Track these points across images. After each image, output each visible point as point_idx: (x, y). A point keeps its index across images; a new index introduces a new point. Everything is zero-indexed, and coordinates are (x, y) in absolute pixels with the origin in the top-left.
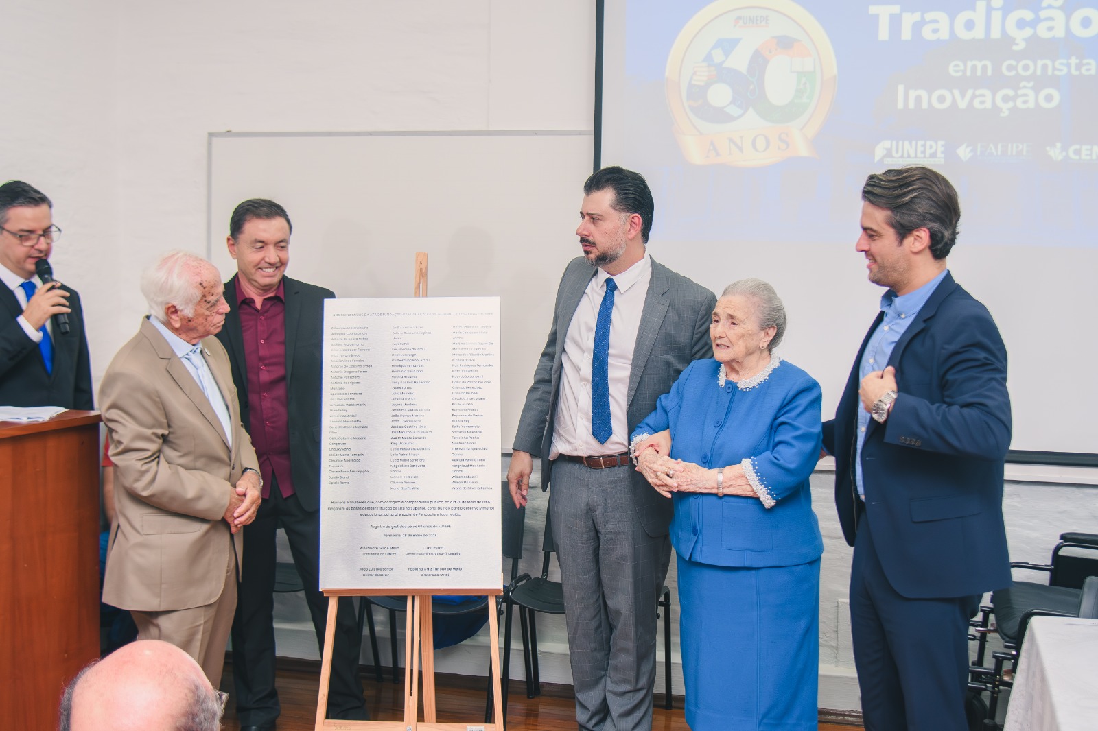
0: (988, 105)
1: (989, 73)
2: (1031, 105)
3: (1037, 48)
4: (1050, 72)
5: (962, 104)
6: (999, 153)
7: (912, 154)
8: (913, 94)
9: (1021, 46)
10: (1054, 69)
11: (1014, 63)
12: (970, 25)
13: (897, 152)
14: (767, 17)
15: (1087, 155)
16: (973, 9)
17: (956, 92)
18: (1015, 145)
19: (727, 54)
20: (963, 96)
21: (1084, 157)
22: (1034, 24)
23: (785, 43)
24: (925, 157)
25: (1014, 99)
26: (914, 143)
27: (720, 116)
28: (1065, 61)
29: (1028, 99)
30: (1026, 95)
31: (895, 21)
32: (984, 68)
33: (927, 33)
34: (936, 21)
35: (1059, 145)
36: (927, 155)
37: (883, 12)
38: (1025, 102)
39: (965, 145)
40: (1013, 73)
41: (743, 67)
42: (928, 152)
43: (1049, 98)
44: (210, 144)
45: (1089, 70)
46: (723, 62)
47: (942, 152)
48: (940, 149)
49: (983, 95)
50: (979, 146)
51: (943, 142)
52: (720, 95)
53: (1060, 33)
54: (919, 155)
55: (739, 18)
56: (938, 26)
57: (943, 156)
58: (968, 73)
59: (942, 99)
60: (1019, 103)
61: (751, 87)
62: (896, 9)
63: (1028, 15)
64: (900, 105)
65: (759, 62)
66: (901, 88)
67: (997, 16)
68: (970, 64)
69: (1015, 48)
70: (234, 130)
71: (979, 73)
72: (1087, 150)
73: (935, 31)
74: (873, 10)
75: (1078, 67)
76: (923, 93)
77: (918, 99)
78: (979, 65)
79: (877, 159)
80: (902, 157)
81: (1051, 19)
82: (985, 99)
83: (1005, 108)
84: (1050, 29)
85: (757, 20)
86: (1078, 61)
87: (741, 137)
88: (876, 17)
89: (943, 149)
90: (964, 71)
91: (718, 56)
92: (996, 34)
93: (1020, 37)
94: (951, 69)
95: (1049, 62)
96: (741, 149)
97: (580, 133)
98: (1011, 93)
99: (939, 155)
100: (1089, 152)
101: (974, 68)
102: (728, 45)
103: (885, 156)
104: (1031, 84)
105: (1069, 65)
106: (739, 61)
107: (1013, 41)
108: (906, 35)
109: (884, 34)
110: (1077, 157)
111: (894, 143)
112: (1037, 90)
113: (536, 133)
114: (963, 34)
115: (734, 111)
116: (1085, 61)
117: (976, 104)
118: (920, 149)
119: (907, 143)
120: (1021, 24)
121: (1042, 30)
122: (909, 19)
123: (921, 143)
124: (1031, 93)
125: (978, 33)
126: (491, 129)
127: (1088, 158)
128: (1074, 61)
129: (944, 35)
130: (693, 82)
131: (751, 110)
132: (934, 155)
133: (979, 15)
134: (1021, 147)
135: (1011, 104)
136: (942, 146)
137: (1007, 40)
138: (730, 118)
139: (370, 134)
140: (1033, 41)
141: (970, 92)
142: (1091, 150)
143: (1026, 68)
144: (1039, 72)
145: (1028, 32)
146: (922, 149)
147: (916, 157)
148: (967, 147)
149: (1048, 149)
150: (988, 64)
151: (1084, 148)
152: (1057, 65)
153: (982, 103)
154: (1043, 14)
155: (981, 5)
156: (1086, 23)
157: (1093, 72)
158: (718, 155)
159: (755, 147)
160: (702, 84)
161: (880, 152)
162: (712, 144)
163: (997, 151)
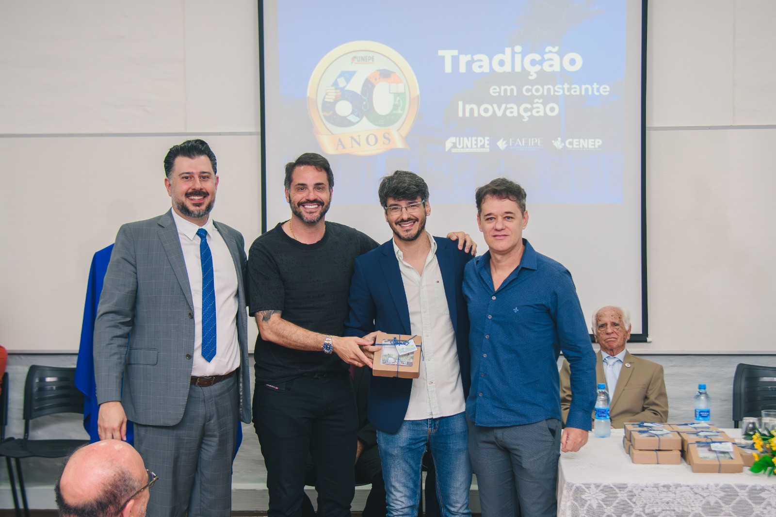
0: (515, 114)
1: (515, 94)
2: (542, 114)
3: (544, 78)
4: (552, 93)
5: (499, 114)
6: (523, 145)
7: (469, 146)
8: (468, 107)
9: (533, 76)
10: (555, 91)
11: (530, 87)
12: (502, 63)
13: (460, 144)
14: (373, 57)
15: (577, 145)
16: (504, 53)
17: (495, 106)
18: (533, 139)
19: (348, 81)
20: (499, 108)
21: (575, 146)
22: (541, 62)
23: (385, 75)
24: (477, 148)
25: (531, 110)
26: (470, 138)
27: (344, 122)
28: (561, 86)
29: (540, 110)
30: (538, 108)
31: (455, 60)
32: (512, 90)
33: (475, 68)
34: (480, 60)
35: (559, 139)
36: (479, 146)
37: (448, 55)
38: (538, 112)
40: (530, 94)
41: (358, 90)
42: (479, 144)
43: (552, 110)
45: (575, 92)
46: (345, 86)
47: (488, 144)
48: (487, 142)
49: (512, 108)
50: (511, 140)
51: (488, 138)
52: (344, 108)
53: (557, 68)
54: (474, 146)
55: (355, 57)
56: (482, 64)
57: (488, 147)
58: (502, 94)
59: (486, 110)
60: (535, 114)
61: (364, 103)
62: (455, 52)
63: (537, 57)
64: (460, 115)
65: (369, 86)
66: (460, 103)
67: (518, 57)
68: (503, 88)
69: (530, 78)
71: (509, 94)
72: (577, 142)
73: (480, 67)
74: (441, 53)
75: (569, 90)
76: (475, 107)
77: (472, 110)
78: (509, 88)
79: (447, 149)
80: (463, 148)
81: (551, 59)
82: (513, 110)
83: (526, 116)
84: (551, 66)
85: (366, 59)
86: (568, 86)
87: (359, 136)
88: (443, 57)
89: (488, 142)
90: (500, 93)
91: (342, 82)
92: (518, 69)
93: (533, 70)
94: (491, 91)
95: (551, 87)
96: (359, 144)
97: (251, 134)
98: (529, 106)
99: (486, 146)
100: (578, 143)
101: (506, 90)
102: (348, 76)
103: (451, 148)
104: (541, 101)
105: (563, 89)
106: (356, 86)
107: (528, 73)
108: (463, 69)
109: (448, 69)
110: (571, 147)
111: (458, 139)
112: (545, 104)
113: (220, 134)
114: (498, 69)
115: (353, 118)
116: (573, 86)
117: (508, 113)
118: (474, 142)
119: (465, 139)
120: (533, 63)
121: (546, 67)
122: (464, 59)
123: (474, 138)
124: (541, 106)
125: (507, 68)
126: (188, 131)
127: (578, 147)
128: (566, 86)
129: (486, 69)
130: (326, 100)
131: (365, 118)
132: (483, 146)
133: (507, 56)
134: (536, 140)
135: (529, 114)
136: (488, 140)
137: (525, 73)
138: (351, 124)
139: (102, 135)
140: (542, 73)
141: (504, 106)
142: (579, 142)
144: (545, 93)
145: (538, 68)
146: (476, 142)
147: (472, 148)
148: (503, 141)
149: (553, 141)
150: (515, 88)
151: (575, 140)
152: (556, 89)
153: (512, 112)
154: (546, 56)
155: (508, 50)
156: (573, 62)
157: (578, 93)
158: (344, 148)
159: (368, 143)
160: (332, 101)
161: (448, 144)
162: (340, 140)
163: (522, 143)
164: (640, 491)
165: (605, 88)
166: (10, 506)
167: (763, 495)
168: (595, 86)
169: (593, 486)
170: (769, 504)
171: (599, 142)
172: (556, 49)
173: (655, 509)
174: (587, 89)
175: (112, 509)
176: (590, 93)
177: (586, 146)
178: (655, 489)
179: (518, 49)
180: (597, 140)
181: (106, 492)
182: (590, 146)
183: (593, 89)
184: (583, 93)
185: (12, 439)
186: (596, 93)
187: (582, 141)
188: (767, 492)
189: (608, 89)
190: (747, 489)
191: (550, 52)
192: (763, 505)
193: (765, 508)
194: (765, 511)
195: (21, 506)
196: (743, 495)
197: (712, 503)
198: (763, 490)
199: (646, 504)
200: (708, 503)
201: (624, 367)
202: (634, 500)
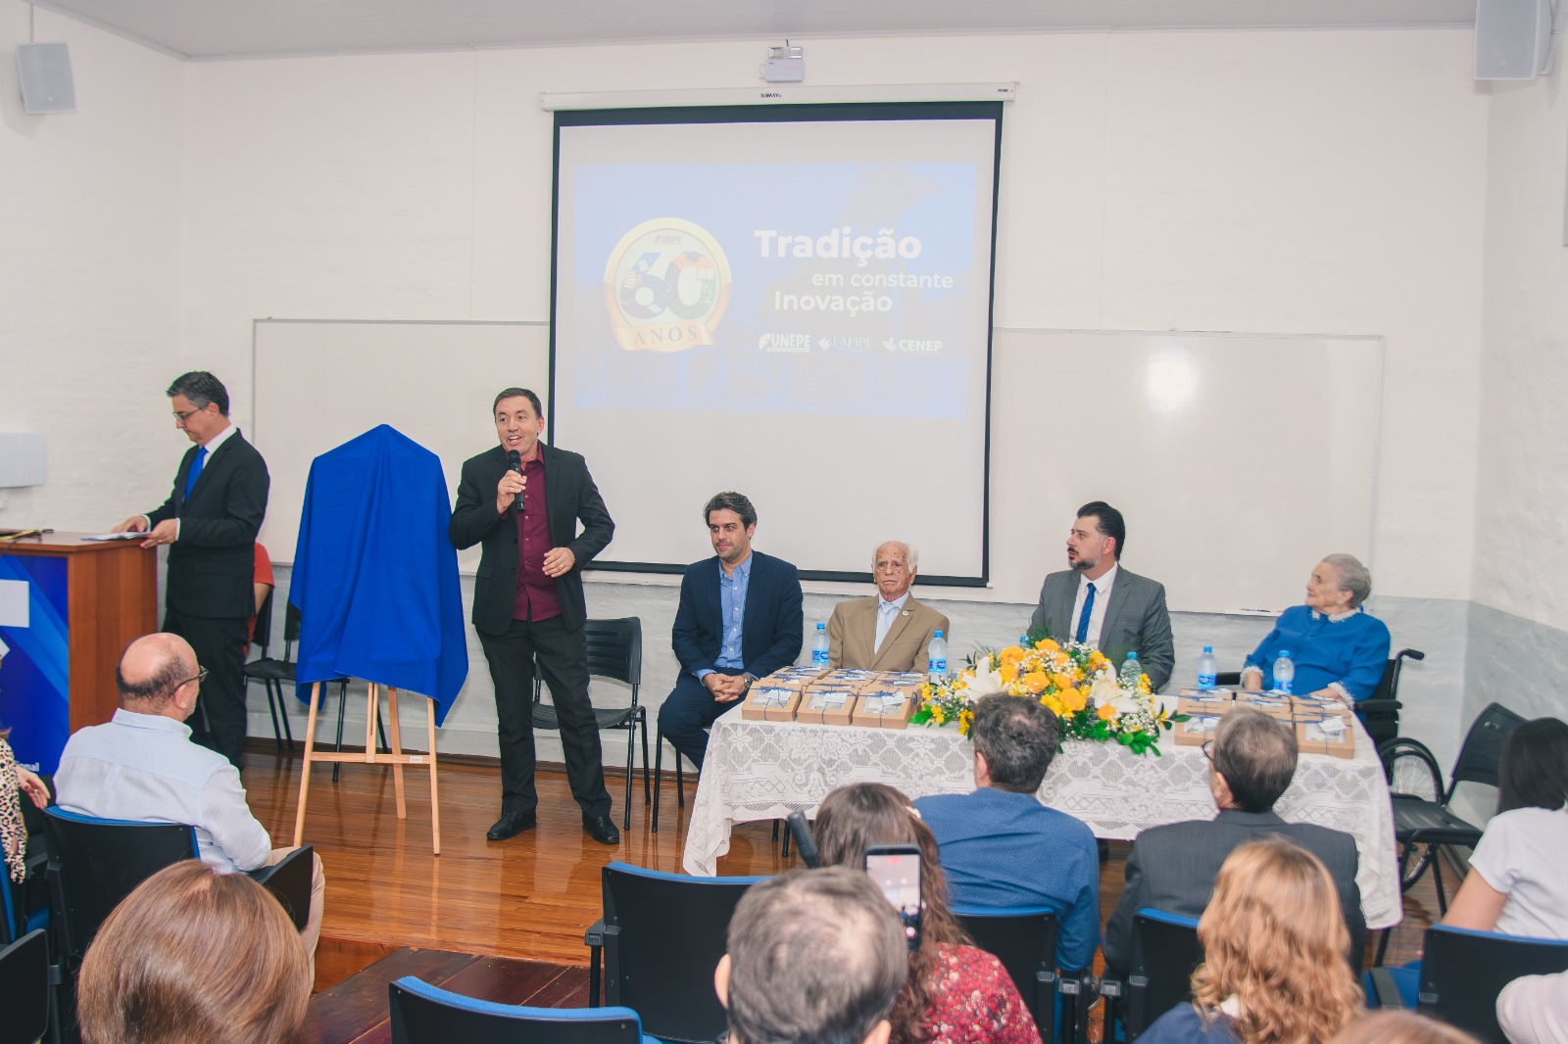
0: (841, 308)
1: (842, 284)
2: (872, 309)
3: (876, 265)
4: (885, 284)
5: (822, 307)
6: (850, 345)
7: (786, 344)
8: (786, 298)
9: (864, 264)
10: (888, 282)
11: (859, 277)
12: (827, 247)
13: (775, 343)
14: (680, 236)
15: (913, 347)
16: (830, 235)
17: (818, 297)
18: (860, 339)
19: (650, 264)
20: (823, 300)
21: (910, 349)
22: (873, 247)
23: (693, 258)
24: (796, 347)
25: (859, 303)
26: (788, 336)
27: (644, 313)
28: (894, 276)
29: (870, 304)
30: (868, 301)
31: (774, 242)
32: (838, 279)
33: (796, 252)
34: (803, 243)
35: (892, 339)
36: (798, 345)
37: (765, 235)
38: (867, 306)
39: (824, 339)
40: (858, 284)
41: (662, 276)
42: (798, 343)
43: (884, 304)
44: (254, 328)
45: (912, 283)
46: (647, 271)
47: (808, 343)
48: (807, 341)
49: (838, 301)
50: (835, 338)
51: (809, 336)
52: (644, 297)
53: (891, 255)
54: (792, 345)
55: (658, 237)
56: (805, 247)
57: (809, 346)
58: (827, 283)
59: (807, 303)
60: (864, 308)
61: (668, 291)
62: (773, 233)
63: (869, 241)
64: (778, 307)
65: (674, 272)
66: (778, 294)
67: (846, 240)
68: (827, 276)
69: (859, 265)
70: (274, 317)
71: (834, 284)
72: (912, 343)
73: (802, 251)
74: (757, 233)
75: (905, 281)
76: (794, 298)
77: (791, 302)
78: (834, 277)
79: (761, 348)
80: (779, 347)
81: (885, 244)
82: (838, 304)
83: (854, 310)
84: (885, 251)
85: (672, 239)
86: (905, 277)
87: (661, 329)
88: (759, 239)
89: (810, 341)
90: (824, 282)
91: (643, 266)
92: (846, 254)
93: (864, 257)
94: (814, 279)
95: (883, 277)
96: (660, 339)
97: (540, 324)
98: (857, 299)
99: (806, 345)
100: (913, 345)
101: (831, 279)
102: (650, 258)
103: (766, 346)
104: (870, 293)
105: (898, 280)
106: (659, 270)
107: (858, 260)
108: (782, 253)
109: (765, 253)
110: (905, 349)
111: (773, 336)
112: (876, 297)
113: (507, 323)
114: (823, 254)
115: (655, 309)
116: (910, 277)
117: (833, 307)
118: (792, 340)
119: (782, 336)
120: (864, 247)
121: (879, 253)
122: (783, 241)
123: (793, 336)
124: (872, 300)
125: (833, 253)
126: (474, 319)
127: (913, 349)
128: (901, 276)
129: (809, 254)
130: (625, 286)
131: (668, 308)
132: (802, 346)
133: (833, 239)
134: (865, 340)
135: (857, 308)
136: (808, 338)
137: (854, 259)
138: (652, 315)
139: (380, 322)
140: (873, 260)
141: (828, 297)
142: (915, 344)
143: (868, 280)
144: (877, 285)
145: (869, 253)
146: (794, 340)
147: (789, 346)
148: (828, 339)
149: (884, 342)
150: (841, 277)
152: (890, 279)
153: (837, 306)
154: (880, 240)
155: (835, 232)
156: (910, 248)
157: (915, 285)
158: (643, 342)
159: (670, 337)
160: (631, 287)
161: (762, 343)
162: (639, 334)
163: (847, 342)
164: (786, 735)
165: (948, 280)
166: (273, 736)
167: (911, 745)
168: (936, 277)
169: (740, 728)
170: (917, 755)
171: (938, 345)
172: (892, 231)
173: (802, 755)
174: (926, 281)
175: (165, 688)
176: (930, 285)
177: (923, 349)
178: (802, 734)
179: (847, 230)
180: (936, 343)
181: (162, 672)
182: (928, 350)
183: (933, 280)
184: (921, 285)
185: (271, 659)
186: (937, 286)
187: (918, 342)
188: (915, 743)
189: (951, 281)
190: (896, 738)
191: (884, 235)
192: (911, 756)
193: (913, 759)
194: (913, 763)
195: (284, 736)
196: (891, 743)
197: (860, 752)
198: (912, 739)
199: (792, 749)
200: (856, 751)
201: (901, 613)
202: (781, 745)
